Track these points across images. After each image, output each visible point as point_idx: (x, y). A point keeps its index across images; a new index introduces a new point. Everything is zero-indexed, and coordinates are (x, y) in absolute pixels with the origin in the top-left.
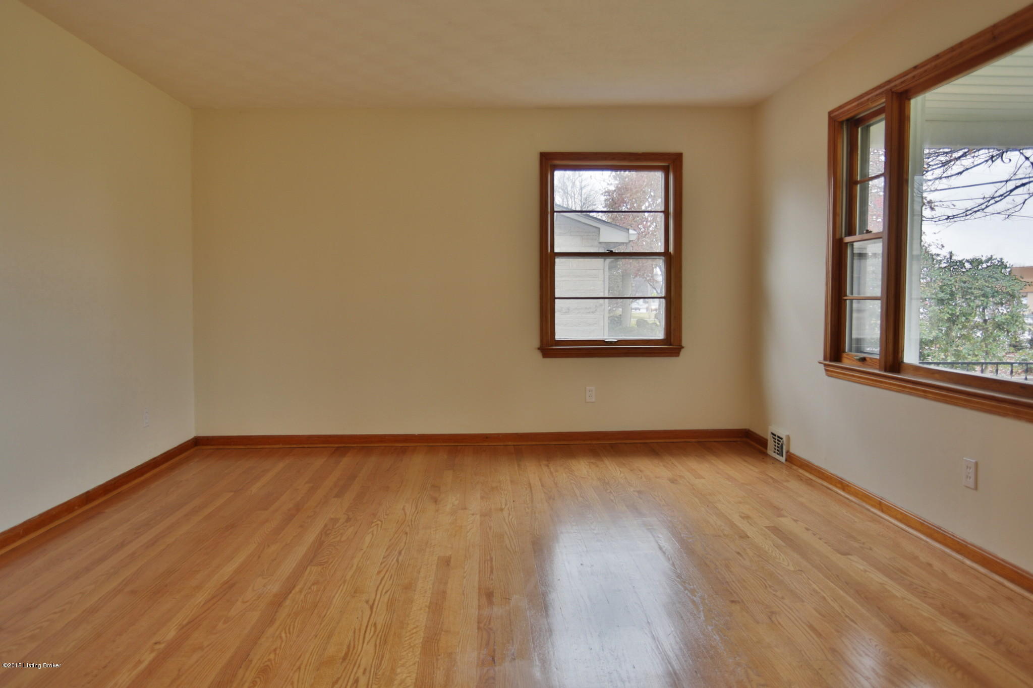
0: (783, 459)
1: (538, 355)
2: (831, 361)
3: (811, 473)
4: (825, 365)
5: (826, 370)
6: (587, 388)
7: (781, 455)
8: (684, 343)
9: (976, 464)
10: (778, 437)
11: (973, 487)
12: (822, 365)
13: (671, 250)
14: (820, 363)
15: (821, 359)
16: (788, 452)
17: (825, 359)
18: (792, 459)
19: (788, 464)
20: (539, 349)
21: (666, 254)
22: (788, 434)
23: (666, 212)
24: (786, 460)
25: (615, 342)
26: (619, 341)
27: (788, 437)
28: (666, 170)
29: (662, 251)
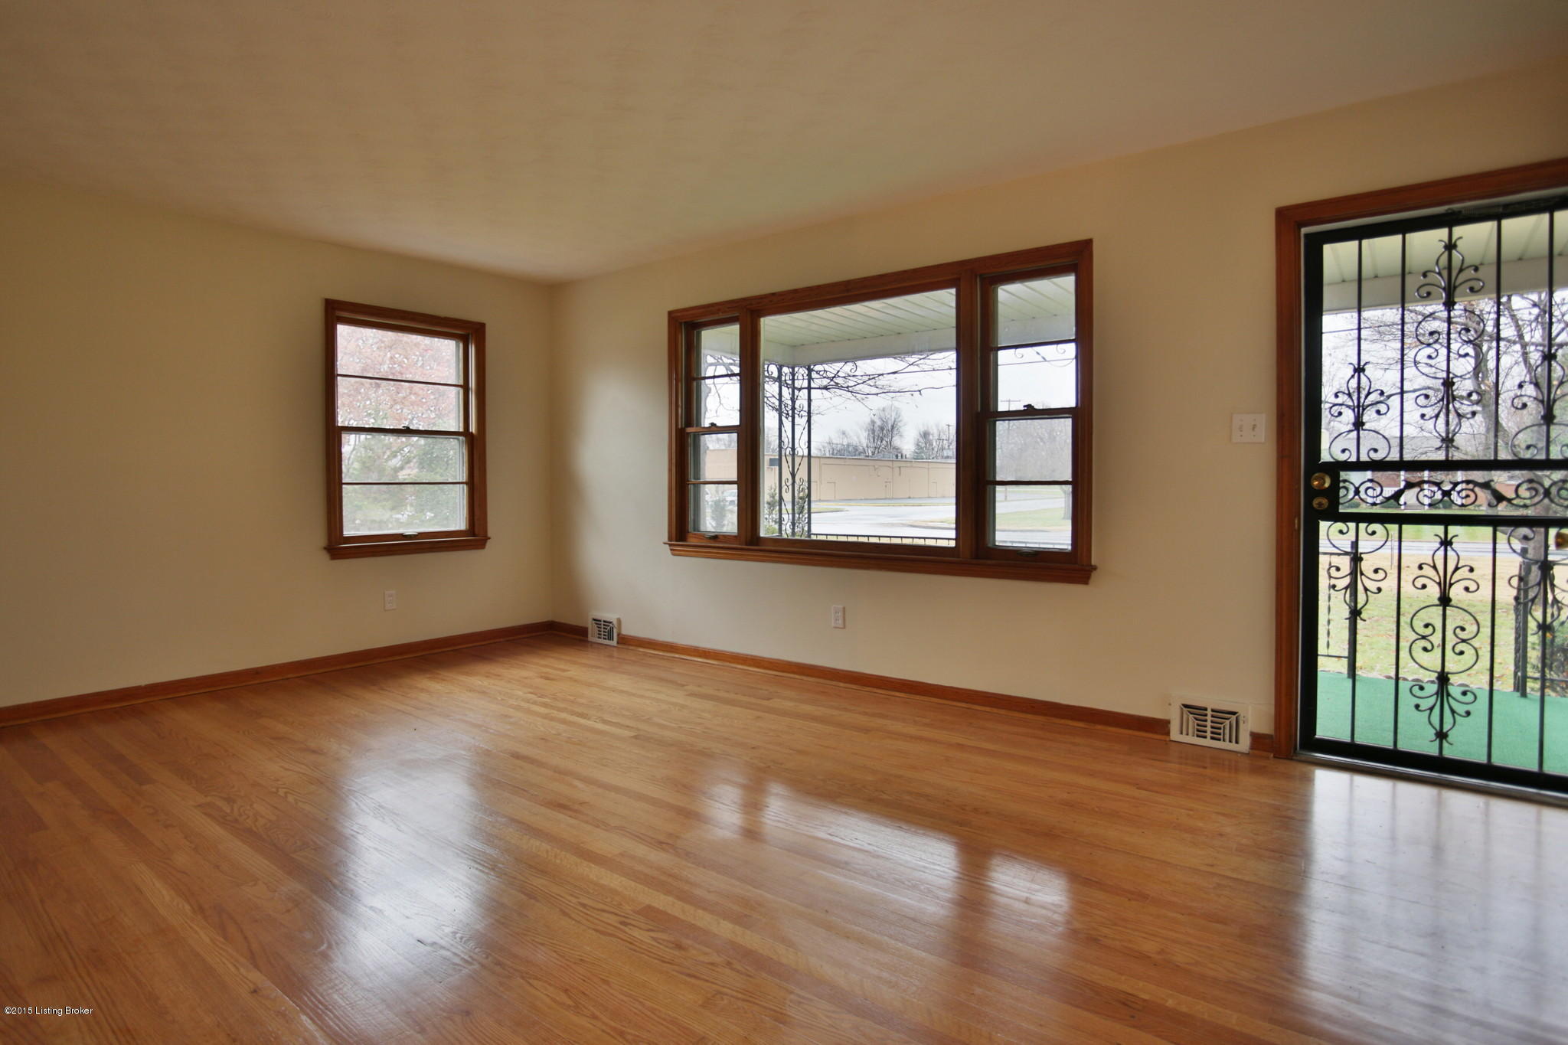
0: (614, 643)
1: (325, 556)
2: (676, 541)
3: (654, 649)
4: (670, 545)
5: (671, 550)
6: (386, 592)
7: (611, 638)
8: (489, 534)
9: (844, 608)
10: (604, 621)
11: (842, 626)
12: (668, 546)
13: (473, 428)
14: (665, 543)
15: (666, 539)
16: (619, 635)
17: (670, 539)
18: (625, 641)
19: (620, 646)
20: (325, 548)
21: (466, 433)
22: (618, 617)
23: (465, 387)
24: (618, 643)
25: (414, 535)
26: (419, 533)
27: (619, 621)
28: (464, 339)
29: (461, 430)
